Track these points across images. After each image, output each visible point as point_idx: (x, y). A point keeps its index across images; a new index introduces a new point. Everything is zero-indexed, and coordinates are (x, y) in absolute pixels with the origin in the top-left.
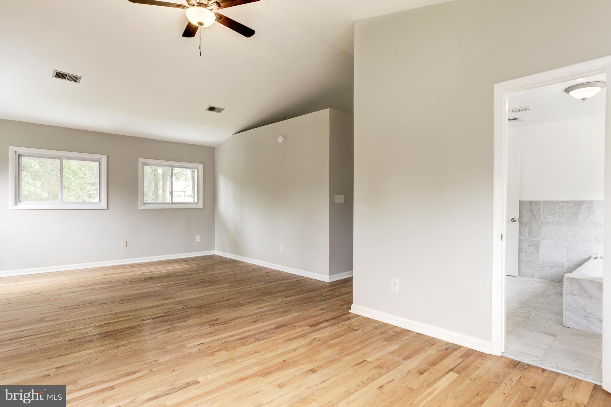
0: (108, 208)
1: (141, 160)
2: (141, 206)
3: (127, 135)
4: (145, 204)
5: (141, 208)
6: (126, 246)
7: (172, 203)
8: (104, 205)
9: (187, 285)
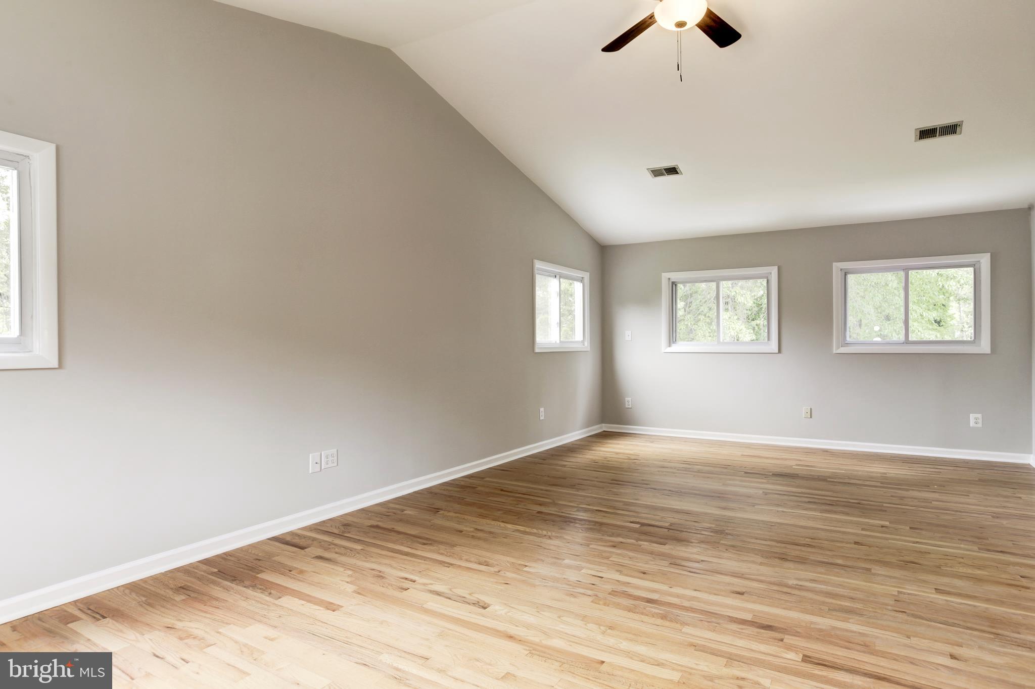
0: (780, 351)
1: (837, 266)
2: (838, 348)
3: (812, 227)
4: (848, 344)
5: (839, 351)
6: (810, 417)
7: (907, 342)
8: (774, 347)
9: (807, 500)
